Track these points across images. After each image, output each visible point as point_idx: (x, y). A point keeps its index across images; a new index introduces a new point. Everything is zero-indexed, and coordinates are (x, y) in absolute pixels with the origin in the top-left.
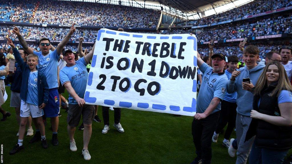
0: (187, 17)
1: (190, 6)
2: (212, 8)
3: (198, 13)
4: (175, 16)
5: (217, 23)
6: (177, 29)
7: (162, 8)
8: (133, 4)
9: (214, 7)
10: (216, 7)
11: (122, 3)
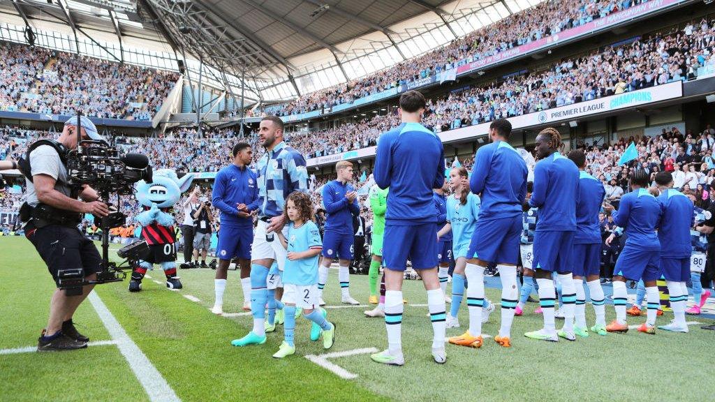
0: (257, 93)
1: (262, 49)
2: (336, 63)
3: (291, 79)
4: (223, 91)
5: (352, 103)
6: (224, 128)
7: (180, 63)
8: (80, 44)
9: (340, 59)
10: (345, 59)
11: (40, 36)
